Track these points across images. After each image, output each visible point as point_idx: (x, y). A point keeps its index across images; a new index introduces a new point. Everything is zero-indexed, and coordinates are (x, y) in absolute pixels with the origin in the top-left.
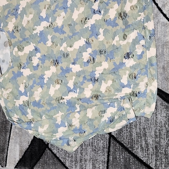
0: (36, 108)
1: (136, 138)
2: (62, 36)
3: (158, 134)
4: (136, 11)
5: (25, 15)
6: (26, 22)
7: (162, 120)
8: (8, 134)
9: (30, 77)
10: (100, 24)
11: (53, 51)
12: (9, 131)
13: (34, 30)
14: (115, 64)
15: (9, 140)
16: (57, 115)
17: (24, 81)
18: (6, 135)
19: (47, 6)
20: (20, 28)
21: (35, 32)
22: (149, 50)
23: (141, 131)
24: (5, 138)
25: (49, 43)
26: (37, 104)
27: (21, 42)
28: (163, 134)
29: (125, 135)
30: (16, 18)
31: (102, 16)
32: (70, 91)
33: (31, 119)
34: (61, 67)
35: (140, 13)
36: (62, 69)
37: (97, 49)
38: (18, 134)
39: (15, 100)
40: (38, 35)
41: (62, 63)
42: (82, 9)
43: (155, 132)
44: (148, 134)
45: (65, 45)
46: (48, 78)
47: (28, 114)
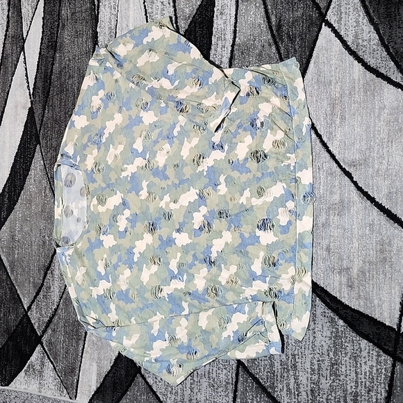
0: (122, 303)
1: (280, 371)
2: (164, 184)
3: (316, 367)
4: (282, 150)
5: (111, 145)
6: (113, 157)
7: (323, 343)
8: (81, 343)
9: (113, 250)
10: (221, 167)
11: (148, 208)
12: (83, 338)
13: (122, 170)
14: (242, 236)
15: (82, 354)
16: (154, 318)
17: (105, 256)
18: (78, 346)
19: (144, 133)
20: (102, 166)
21: (124, 174)
22: (301, 220)
23: (288, 360)
24: (76, 350)
25: (144, 194)
26: (124, 296)
27: (103, 189)
28: (324, 369)
29: (263, 363)
30: (99, 148)
31: (225, 154)
32: (173, 277)
33: (114, 321)
34: (159, 235)
35: (288, 155)
36: (160, 238)
37: (216, 209)
38: (96, 344)
39: (91, 288)
40: (129, 179)
41: (160, 228)
42: (195, 141)
43: (312, 364)
44: (299, 365)
45: (167, 198)
46: (140, 253)
47: (110, 312)
